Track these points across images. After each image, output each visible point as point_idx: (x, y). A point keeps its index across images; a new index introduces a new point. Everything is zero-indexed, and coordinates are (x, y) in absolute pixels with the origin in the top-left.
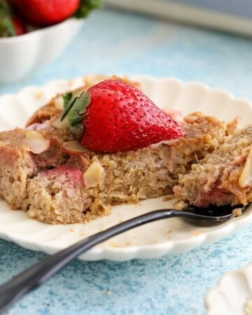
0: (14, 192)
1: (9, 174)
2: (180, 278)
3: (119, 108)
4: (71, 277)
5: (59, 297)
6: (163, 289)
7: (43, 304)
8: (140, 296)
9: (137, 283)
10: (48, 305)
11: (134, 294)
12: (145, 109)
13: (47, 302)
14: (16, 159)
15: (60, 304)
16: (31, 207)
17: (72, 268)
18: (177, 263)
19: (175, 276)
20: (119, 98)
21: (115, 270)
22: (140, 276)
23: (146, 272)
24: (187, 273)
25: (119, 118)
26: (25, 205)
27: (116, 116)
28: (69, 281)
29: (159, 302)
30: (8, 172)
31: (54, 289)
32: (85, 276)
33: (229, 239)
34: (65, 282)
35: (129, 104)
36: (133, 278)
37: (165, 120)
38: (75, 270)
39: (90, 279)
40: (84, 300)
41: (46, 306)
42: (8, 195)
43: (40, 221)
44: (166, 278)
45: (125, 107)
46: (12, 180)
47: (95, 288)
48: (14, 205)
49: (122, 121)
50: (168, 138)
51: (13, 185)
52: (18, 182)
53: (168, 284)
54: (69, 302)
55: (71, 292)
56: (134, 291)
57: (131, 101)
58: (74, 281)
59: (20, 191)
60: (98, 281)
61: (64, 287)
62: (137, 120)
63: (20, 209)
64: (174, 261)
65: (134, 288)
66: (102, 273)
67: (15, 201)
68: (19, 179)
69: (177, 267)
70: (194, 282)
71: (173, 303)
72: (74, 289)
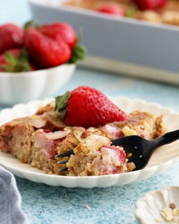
0: (23, 152)
1: (21, 141)
2: (124, 202)
3: (88, 100)
4: (56, 200)
5: (47, 209)
6: (112, 207)
7: (38, 212)
8: (97, 210)
9: (96, 203)
10: (41, 212)
11: (94, 209)
12: (104, 102)
13: (41, 211)
14: (25, 130)
15: (48, 212)
16: (33, 161)
17: (57, 195)
18: (122, 194)
19: (120, 200)
20: (88, 94)
21: (83, 197)
22: (99, 200)
23: (103, 198)
24: (128, 199)
25: (88, 105)
26: (29, 160)
27: (86, 104)
28: (54, 201)
29: (109, 212)
30: (20, 139)
31: (45, 205)
32: (65, 199)
33: (155, 184)
34: (52, 202)
35: (94, 98)
36: (94, 201)
37: (117, 110)
38: (59, 196)
39: (67, 201)
40: (63, 210)
41: (39, 213)
42: (19, 154)
43: (38, 168)
44: (115, 201)
45: (91, 99)
46: (22, 144)
47: (70, 205)
48: (23, 160)
49: (90, 107)
50: (118, 120)
51: (23, 147)
52: (26, 145)
53: (115, 204)
54: (54, 211)
55: (55, 207)
56: (94, 207)
57: (96, 96)
58: (57, 202)
59: (27, 151)
60: (72, 202)
61: (51, 204)
62: (99, 107)
63: (26, 163)
64: (121, 193)
65: (94, 205)
66: (76, 198)
67: (23, 157)
68: (27, 143)
69: (123, 196)
70: (132, 204)
71: (118, 213)
72: (57, 205)
